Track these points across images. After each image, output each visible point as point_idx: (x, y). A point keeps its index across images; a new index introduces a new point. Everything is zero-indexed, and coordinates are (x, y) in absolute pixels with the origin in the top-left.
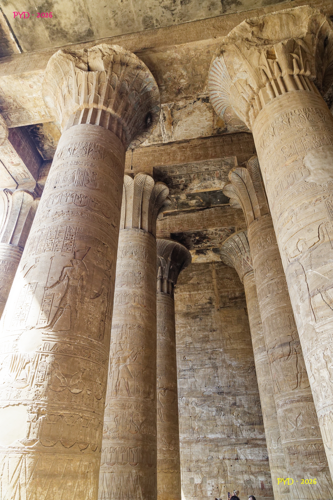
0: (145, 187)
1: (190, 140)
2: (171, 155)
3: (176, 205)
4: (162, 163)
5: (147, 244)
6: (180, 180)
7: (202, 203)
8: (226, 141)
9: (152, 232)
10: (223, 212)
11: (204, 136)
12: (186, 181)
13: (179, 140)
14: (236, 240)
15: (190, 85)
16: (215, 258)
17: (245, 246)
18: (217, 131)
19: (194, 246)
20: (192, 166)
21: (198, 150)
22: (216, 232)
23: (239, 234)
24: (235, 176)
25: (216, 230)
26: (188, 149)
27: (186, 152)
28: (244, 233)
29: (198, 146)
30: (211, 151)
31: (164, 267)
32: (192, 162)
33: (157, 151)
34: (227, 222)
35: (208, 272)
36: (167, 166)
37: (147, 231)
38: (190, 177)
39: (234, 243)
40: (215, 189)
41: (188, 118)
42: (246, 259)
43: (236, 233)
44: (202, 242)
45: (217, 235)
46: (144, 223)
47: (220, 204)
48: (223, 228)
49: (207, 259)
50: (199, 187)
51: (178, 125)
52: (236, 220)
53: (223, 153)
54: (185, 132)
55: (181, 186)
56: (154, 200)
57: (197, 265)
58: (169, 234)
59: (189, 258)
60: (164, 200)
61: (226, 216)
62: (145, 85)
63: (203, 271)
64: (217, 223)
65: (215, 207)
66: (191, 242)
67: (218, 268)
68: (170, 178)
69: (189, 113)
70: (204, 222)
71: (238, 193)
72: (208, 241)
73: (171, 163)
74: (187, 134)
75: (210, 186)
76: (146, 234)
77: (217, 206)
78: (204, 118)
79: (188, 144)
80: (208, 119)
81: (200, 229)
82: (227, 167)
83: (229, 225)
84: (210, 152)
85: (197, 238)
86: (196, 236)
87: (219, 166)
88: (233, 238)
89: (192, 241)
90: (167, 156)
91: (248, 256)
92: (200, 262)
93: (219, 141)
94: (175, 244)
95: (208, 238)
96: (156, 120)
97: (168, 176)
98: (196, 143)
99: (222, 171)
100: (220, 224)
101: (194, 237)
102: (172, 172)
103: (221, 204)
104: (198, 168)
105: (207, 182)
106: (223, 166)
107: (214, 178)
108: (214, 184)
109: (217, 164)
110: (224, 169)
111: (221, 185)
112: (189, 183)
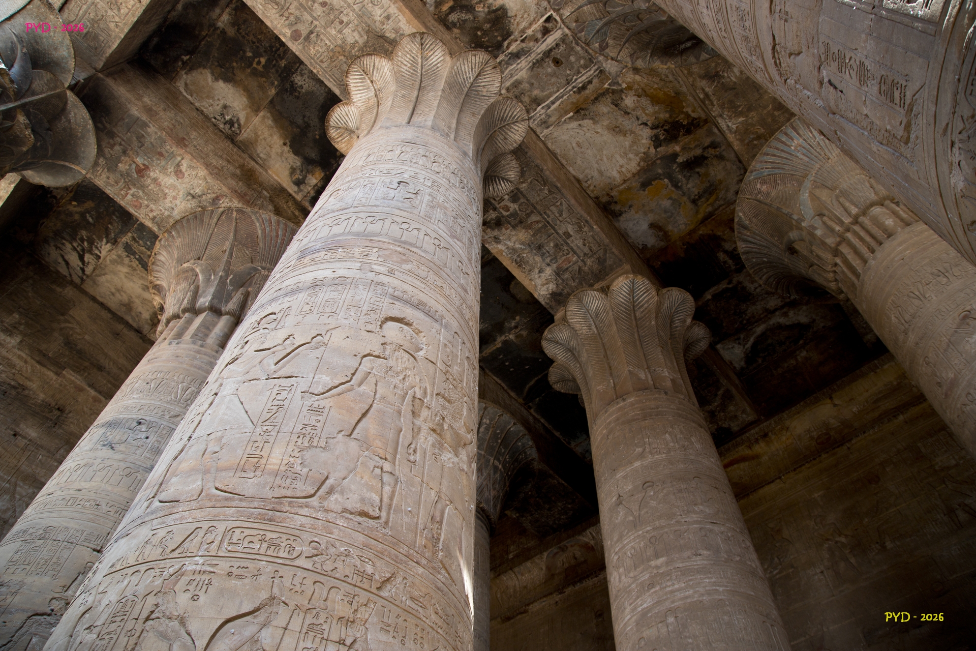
12: (514, 215)
18: (609, 201)
20: (558, 204)
24: (626, 289)
38: (528, 215)
50: (513, 249)
51: (580, 122)
54: (574, 145)
69: (618, 127)
74: (572, 153)
80: (623, 170)
82: (595, 267)
87: (588, 252)
99: (580, 263)
104: (560, 218)
105: (536, 255)
106: (593, 259)
107: (554, 261)
108: (540, 272)
109: (591, 245)
110: (585, 264)
111: (545, 287)
112: (510, 224)
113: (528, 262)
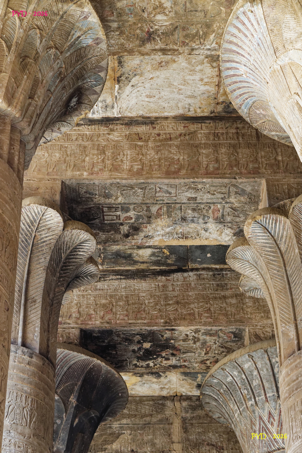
0: (38, 234)
1: (157, 118)
2: (109, 153)
3: (100, 256)
4: (85, 174)
5: (37, 386)
6: (122, 216)
7: (167, 257)
8: (243, 135)
9: (48, 352)
10: (218, 285)
11: (191, 114)
12: (138, 218)
13: (130, 115)
14: (246, 366)
15: (177, 27)
16: (182, 387)
17: (266, 385)
18: (225, 107)
19: (135, 362)
20: (158, 189)
21: (174, 150)
22: (196, 335)
23: (254, 354)
24: (259, 230)
25: (197, 331)
26: (150, 144)
27: (144, 151)
28: (266, 351)
29: (176, 138)
30: (207, 156)
31: (58, 421)
32: (160, 181)
33: (74, 138)
34: (226, 315)
35: (161, 421)
36: (97, 182)
37: (37, 351)
38: (148, 210)
39: (239, 372)
40: (206, 243)
41: (158, 73)
42: (265, 419)
43: (247, 349)
44: (158, 356)
45: (198, 344)
46: (30, 328)
47: (210, 264)
48: (214, 328)
49: (162, 389)
50: (168, 233)
51: (131, 84)
52: (249, 310)
53: (235, 166)
54: (147, 99)
55: (125, 229)
56: (57, 265)
57: (135, 401)
58: (77, 332)
59: (122, 397)
60: (81, 265)
61: (225, 297)
62: (78, 34)
63: (148, 419)
64: (200, 315)
65: (197, 269)
66: (130, 354)
67: (188, 415)
68: (99, 208)
69: (162, 62)
70: (170, 308)
71: (262, 269)
72: (173, 355)
73: (106, 174)
74: (152, 105)
75: (194, 235)
76: (34, 360)
77: (204, 269)
78: (197, 77)
79: (151, 131)
80: (206, 80)
81: (156, 324)
82: (242, 199)
83: (229, 322)
84: (204, 161)
85: (147, 345)
86: (145, 341)
87: (223, 196)
88: (240, 361)
89: (134, 351)
90: (97, 155)
91: (273, 411)
92: (141, 394)
93: (227, 133)
94: (92, 362)
95: (174, 348)
96: (90, 101)
97: (95, 204)
98: (170, 130)
99: (227, 205)
100: (207, 317)
101: (139, 342)
102: (107, 196)
103: (215, 264)
104: (172, 195)
105: (188, 225)
106: (233, 197)
107: (206, 219)
108: (206, 231)
109: (219, 191)
110: (232, 203)
111: (223, 234)
112: (144, 223)
113: (189, 232)
